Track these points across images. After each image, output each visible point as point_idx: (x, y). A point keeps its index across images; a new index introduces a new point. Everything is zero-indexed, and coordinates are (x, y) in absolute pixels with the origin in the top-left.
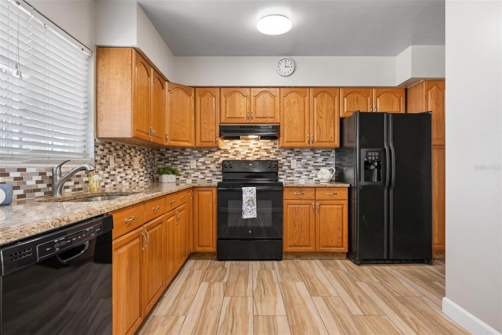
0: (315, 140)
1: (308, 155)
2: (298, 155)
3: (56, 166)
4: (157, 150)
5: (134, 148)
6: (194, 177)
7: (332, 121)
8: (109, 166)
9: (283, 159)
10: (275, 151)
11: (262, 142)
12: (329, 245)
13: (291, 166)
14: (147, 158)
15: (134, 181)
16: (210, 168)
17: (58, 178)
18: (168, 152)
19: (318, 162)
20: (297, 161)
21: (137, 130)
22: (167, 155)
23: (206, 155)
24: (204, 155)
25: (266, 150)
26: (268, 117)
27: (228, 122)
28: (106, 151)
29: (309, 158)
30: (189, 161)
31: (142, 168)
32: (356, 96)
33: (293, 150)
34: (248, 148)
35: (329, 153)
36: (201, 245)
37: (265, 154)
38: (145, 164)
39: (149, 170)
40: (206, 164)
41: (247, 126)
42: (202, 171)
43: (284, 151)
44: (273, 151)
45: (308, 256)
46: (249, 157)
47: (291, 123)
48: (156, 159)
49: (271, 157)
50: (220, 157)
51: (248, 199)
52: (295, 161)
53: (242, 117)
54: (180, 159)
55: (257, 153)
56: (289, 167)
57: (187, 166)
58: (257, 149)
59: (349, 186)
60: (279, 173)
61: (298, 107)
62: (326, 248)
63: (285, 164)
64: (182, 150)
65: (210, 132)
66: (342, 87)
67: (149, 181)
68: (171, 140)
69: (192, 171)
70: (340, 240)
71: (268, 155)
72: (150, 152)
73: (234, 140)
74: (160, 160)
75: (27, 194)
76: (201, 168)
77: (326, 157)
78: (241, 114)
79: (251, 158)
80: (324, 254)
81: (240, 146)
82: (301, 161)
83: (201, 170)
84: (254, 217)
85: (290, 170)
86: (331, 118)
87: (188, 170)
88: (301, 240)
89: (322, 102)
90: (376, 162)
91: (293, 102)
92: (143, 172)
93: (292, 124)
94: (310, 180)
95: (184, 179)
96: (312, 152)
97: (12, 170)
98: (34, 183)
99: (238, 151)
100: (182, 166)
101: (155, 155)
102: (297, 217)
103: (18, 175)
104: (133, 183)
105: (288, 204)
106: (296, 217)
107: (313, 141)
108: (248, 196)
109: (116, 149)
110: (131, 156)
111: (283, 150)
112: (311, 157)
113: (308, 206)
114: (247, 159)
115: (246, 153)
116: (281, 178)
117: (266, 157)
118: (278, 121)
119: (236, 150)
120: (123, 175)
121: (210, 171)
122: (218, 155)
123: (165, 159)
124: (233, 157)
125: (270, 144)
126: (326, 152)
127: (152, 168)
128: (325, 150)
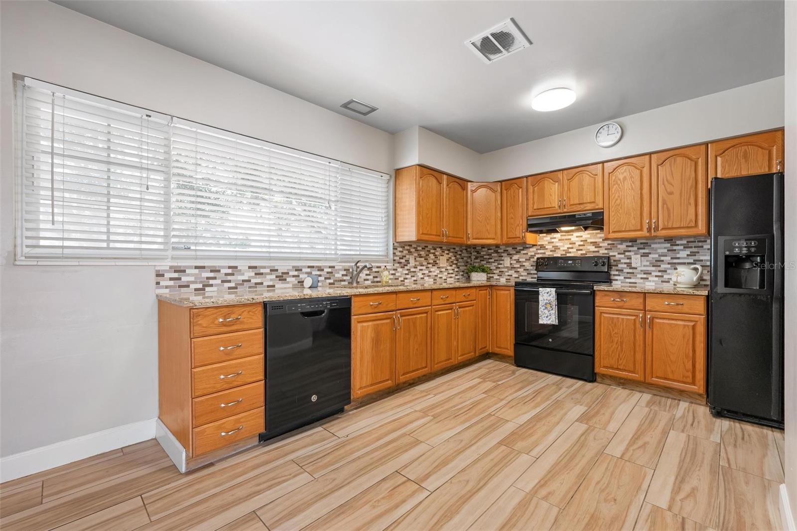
0: (661, 226)
1: (660, 248)
2: (644, 249)
3: (354, 264)
4: (473, 248)
5: (441, 248)
6: (508, 275)
7: (692, 196)
8: (408, 265)
9: (619, 254)
10: (606, 245)
11: (588, 234)
12: (668, 377)
13: (631, 263)
14: (458, 256)
15: (441, 278)
16: (524, 266)
17: (355, 273)
18: (483, 249)
19: (679, 258)
20: (641, 256)
21: (423, 234)
22: (482, 253)
23: (520, 252)
24: (518, 252)
25: (594, 244)
26: (586, 203)
27: (535, 214)
28: (405, 252)
29: (662, 253)
30: (503, 258)
31: (451, 266)
32: (743, 150)
33: (636, 241)
34: (570, 242)
35: (700, 244)
36: (499, 346)
37: (592, 248)
38: (455, 262)
39: (462, 268)
40: (520, 262)
41: (568, 215)
42: (516, 270)
43: (621, 244)
44: (605, 244)
45: (637, 386)
46: (570, 252)
47: (620, 206)
48: (473, 257)
49: (601, 252)
50: (535, 254)
51: (545, 301)
52: (639, 256)
53: (553, 206)
54: (495, 256)
55: (581, 248)
56: (629, 265)
57: (501, 264)
58: (582, 243)
59: (707, 294)
60: (613, 273)
61: (631, 185)
62: (662, 381)
63: (623, 261)
64: (496, 247)
65: (517, 226)
66: (712, 142)
67: (462, 279)
68: (473, 239)
69: (506, 270)
70: (690, 374)
71: (596, 249)
72: (464, 251)
73: (552, 234)
74: (476, 258)
75: (336, 283)
76: (515, 266)
77: (695, 250)
78: (550, 203)
79: (573, 253)
80: (664, 390)
81: (559, 240)
82: (648, 256)
83: (515, 268)
84: (552, 323)
85: (630, 268)
86: (690, 192)
87: (502, 268)
88: (620, 362)
89: (672, 171)
90: (759, 256)
91: (623, 178)
92: (453, 270)
93: (621, 208)
94: (664, 283)
95: (498, 277)
96: (668, 243)
97: (326, 267)
98: (340, 276)
99: (557, 246)
100: (496, 264)
101: (471, 253)
102: (616, 331)
103: (330, 270)
104: (438, 279)
105: (601, 313)
106: (613, 330)
107: (656, 229)
108: (545, 299)
109: (417, 250)
110: (435, 255)
111: (620, 242)
112: (666, 251)
113: (633, 318)
114: (568, 255)
115: (566, 249)
116: (617, 280)
117: (594, 252)
118: (601, 206)
119: (553, 244)
120: (426, 272)
121: (524, 270)
122: (533, 251)
123: (481, 257)
124: (551, 253)
125: (599, 235)
126: (695, 242)
127: (466, 266)
128: (693, 240)
